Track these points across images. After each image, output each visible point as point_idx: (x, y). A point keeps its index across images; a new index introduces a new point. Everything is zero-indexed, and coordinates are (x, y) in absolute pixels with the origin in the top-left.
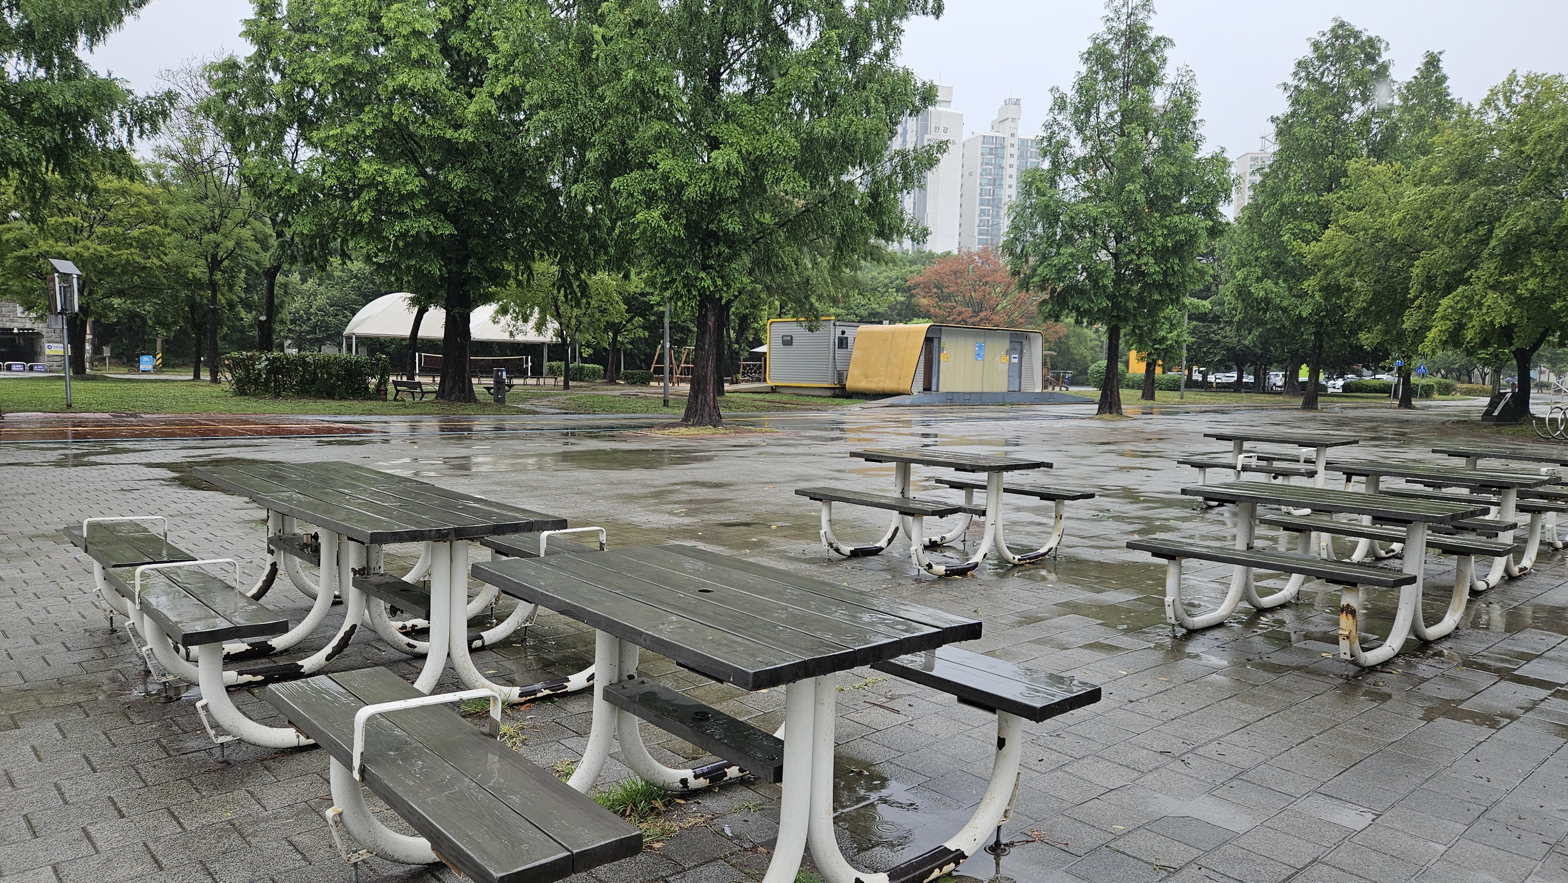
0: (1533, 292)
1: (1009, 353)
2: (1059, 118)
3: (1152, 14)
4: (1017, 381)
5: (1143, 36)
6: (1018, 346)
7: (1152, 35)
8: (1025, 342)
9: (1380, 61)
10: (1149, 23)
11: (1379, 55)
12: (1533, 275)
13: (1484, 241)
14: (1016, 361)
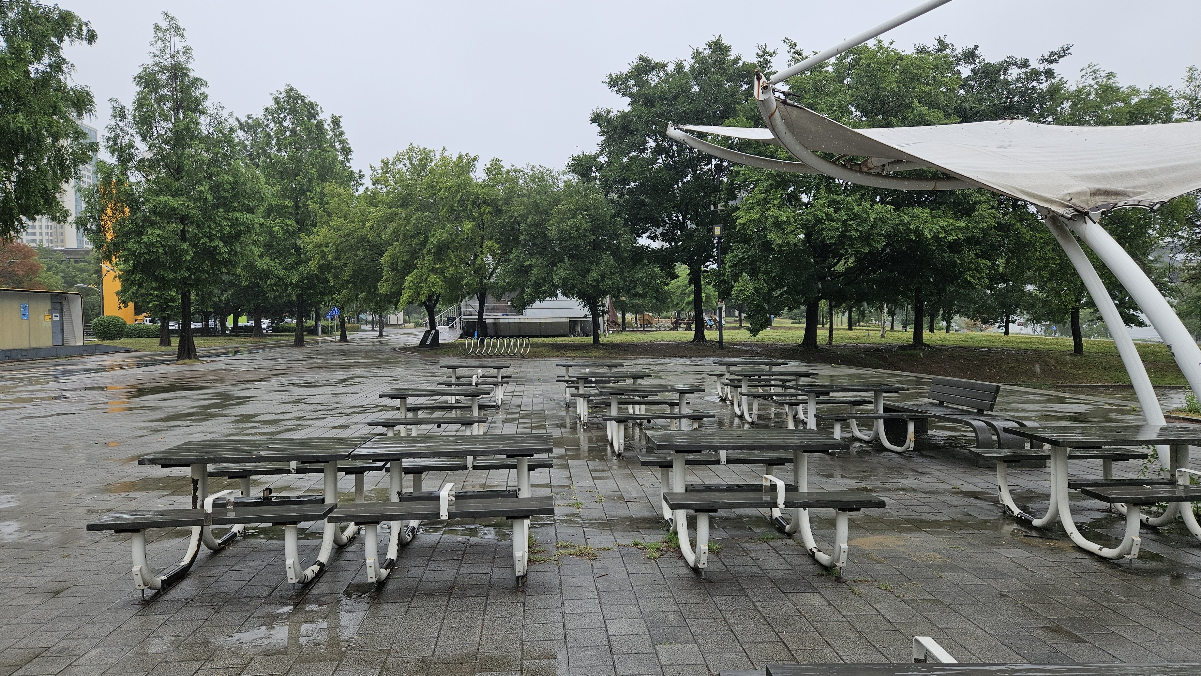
0: (452, 275)
1: (50, 312)
2: (121, 124)
3: (190, 60)
4: (60, 337)
5: (186, 75)
6: (58, 306)
7: (192, 75)
8: (64, 302)
9: (319, 118)
10: (189, 66)
11: (318, 114)
12: (451, 265)
13: (424, 244)
14: (57, 319)
